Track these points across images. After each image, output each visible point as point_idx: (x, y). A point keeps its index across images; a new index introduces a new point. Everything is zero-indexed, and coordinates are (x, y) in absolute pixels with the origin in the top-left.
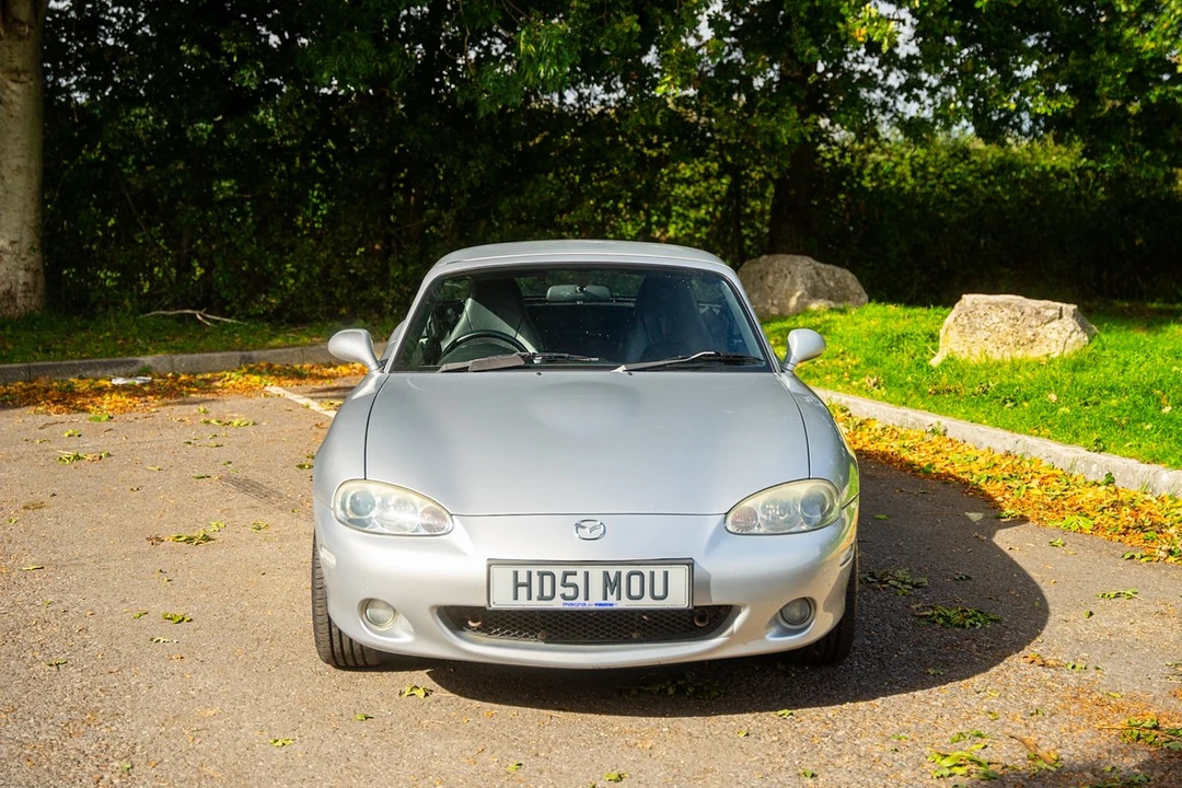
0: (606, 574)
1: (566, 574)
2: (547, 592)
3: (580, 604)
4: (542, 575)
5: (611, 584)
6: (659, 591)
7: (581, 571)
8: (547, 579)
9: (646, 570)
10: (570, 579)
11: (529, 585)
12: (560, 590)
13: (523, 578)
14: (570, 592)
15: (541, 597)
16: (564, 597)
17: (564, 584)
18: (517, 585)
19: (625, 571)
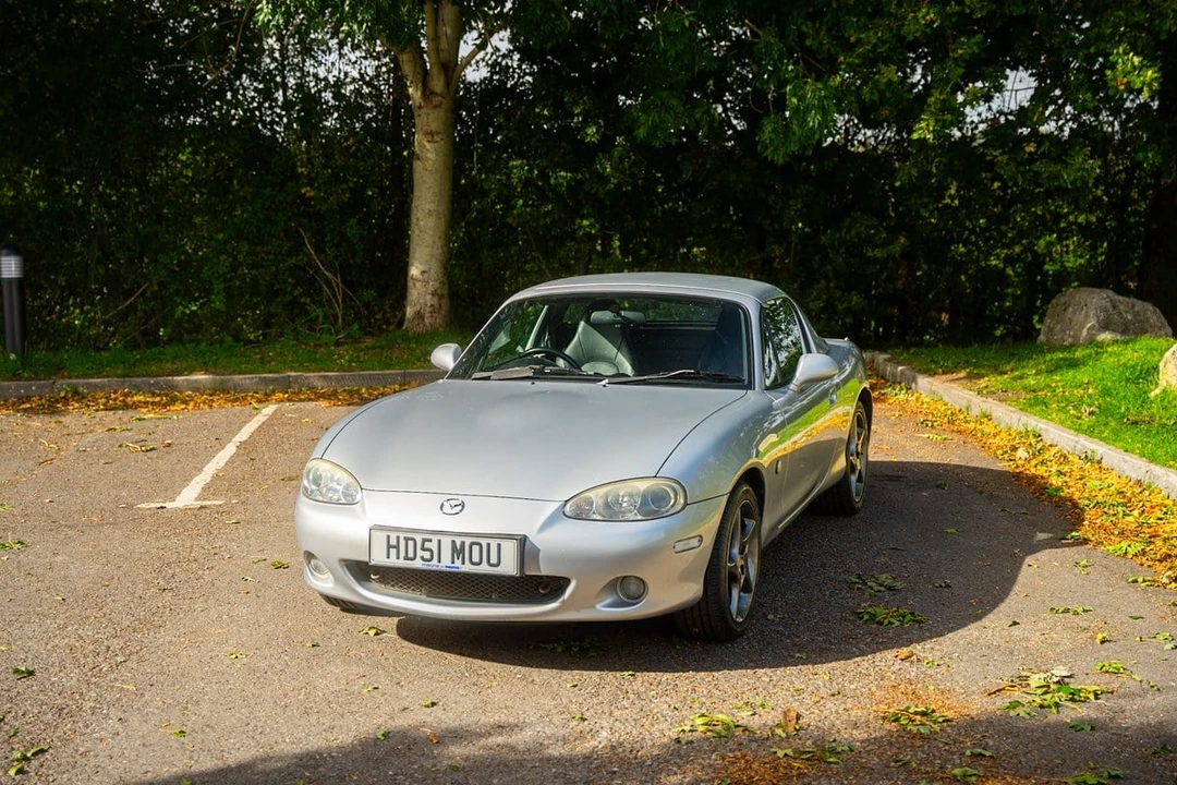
0: (454, 542)
1: (424, 540)
2: (411, 555)
3: (434, 565)
4: (407, 539)
5: (458, 551)
6: (494, 560)
7: (435, 538)
8: (411, 543)
9: (484, 542)
10: (427, 545)
11: (397, 547)
12: (420, 553)
13: (393, 542)
14: (427, 555)
15: (406, 558)
16: (422, 558)
17: (423, 549)
18: (389, 547)
19: (468, 541)
